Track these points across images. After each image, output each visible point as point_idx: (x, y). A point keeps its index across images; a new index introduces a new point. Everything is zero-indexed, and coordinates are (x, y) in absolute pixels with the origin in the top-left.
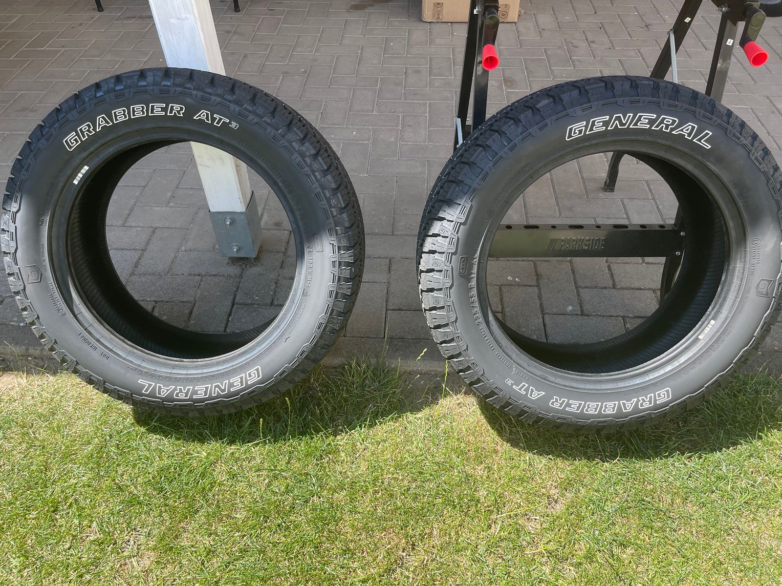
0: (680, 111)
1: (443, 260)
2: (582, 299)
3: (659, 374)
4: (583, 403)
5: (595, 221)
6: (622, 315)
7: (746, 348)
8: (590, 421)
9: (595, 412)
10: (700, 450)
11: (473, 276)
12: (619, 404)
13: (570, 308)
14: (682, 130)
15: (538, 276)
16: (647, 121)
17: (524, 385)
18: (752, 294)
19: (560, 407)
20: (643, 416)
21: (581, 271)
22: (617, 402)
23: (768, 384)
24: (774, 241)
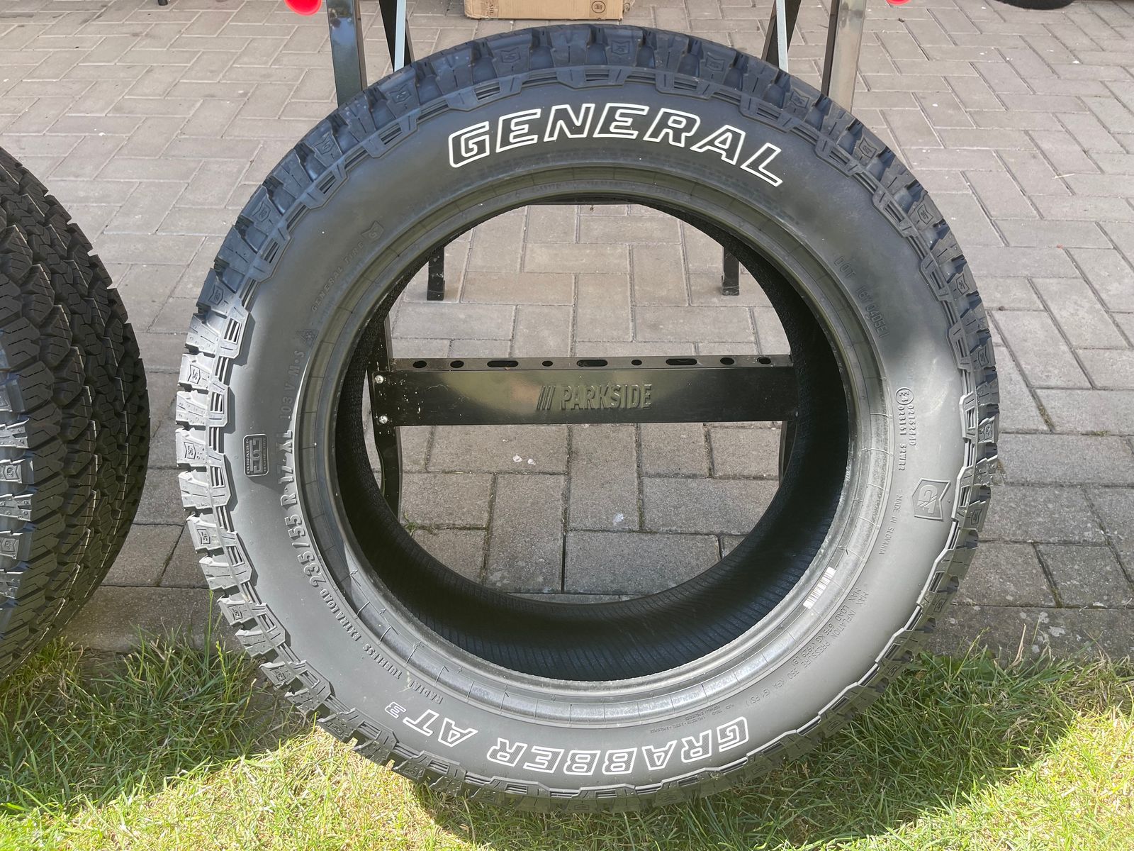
0: (702, 97)
1: (204, 443)
2: (646, 500)
3: (727, 685)
4: (562, 751)
5: (696, 348)
6: (718, 531)
7: (902, 630)
8: (578, 791)
9: (587, 772)
10: (838, 832)
11: (288, 477)
12: (640, 752)
13: (620, 517)
14: (711, 143)
15: (571, 453)
16: (630, 120)
17: (430, 716)
18: (906, 513)
19: (511, 761)
20: (693, 779)
21: (653, 444)
22: (635, 750)
23: (990, 676)
24: (944, 396)
